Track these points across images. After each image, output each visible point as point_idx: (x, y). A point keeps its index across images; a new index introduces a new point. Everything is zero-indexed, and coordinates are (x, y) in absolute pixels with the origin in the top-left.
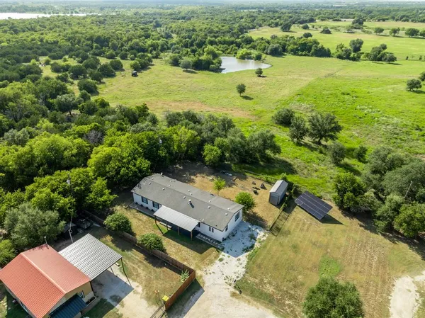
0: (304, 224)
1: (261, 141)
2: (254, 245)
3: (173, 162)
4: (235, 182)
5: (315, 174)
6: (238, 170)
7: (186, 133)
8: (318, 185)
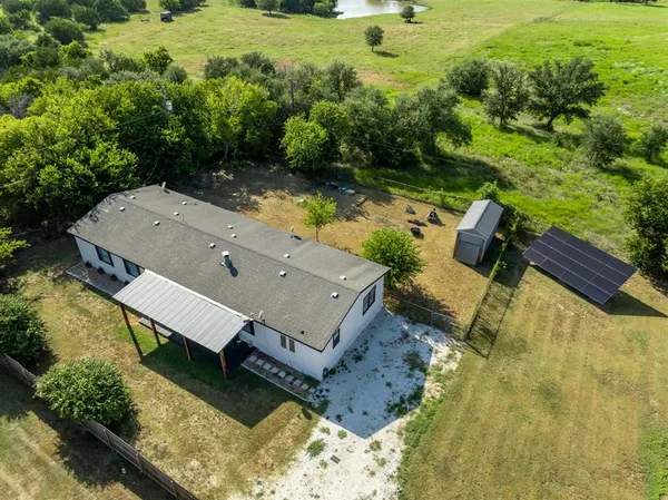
0: (560, 318)
1: (426, 109)
2: (420, 389)
3: (211, 163)
4: (363, 209)
5: (558, 190)
6: (370, 181)
7: (239, 91)
8: (572, 214)
